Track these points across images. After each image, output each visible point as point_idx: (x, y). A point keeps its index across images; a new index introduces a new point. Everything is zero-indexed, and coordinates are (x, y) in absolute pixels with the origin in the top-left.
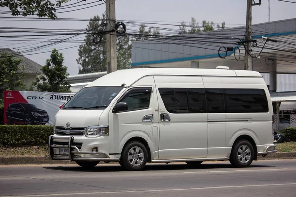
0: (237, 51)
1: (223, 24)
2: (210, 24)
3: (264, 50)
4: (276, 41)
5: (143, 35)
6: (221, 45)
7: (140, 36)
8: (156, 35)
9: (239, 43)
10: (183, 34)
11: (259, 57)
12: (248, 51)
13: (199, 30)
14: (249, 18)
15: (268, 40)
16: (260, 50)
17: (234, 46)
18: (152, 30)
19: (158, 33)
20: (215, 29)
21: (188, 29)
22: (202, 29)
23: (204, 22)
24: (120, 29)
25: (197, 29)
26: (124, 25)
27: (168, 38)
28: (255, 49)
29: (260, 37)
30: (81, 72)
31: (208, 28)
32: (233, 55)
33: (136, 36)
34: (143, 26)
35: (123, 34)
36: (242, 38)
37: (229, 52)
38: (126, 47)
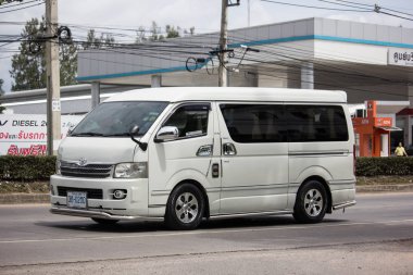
0: (210, 63)
1: (192, 30)
2: (176, 29)
3: (244, 62)
4: (258, 51)
5: (92, 43)
6: (189, 55)
7: (89, 44)
8: (109, 43)
9: (213, 53)
10: (141, 42)
11: (237, 71)
12: (222, 63)
13: (161, 37)
14: (224, 22)
15: (248, 49)
16: (238, 61)
17: (205, 57)
18: (105, 37)
19: (112, 40)
20: (182, 35)
21: (148, 35)
22: (165, 35)
23: (168, 27)
24: (63, 35)
25: (159, 35)
26: (68, 31)
27: (123, 46)
28: (232, 60)
29: (238, 46)
30: (14, 89)
31: (173, 35)
32: (205, 67)
33: (83, 43)
34: (92, 32)
35: (68, 41)
36: (216, 46)
37: (199, 64)
38: (71, 57)
